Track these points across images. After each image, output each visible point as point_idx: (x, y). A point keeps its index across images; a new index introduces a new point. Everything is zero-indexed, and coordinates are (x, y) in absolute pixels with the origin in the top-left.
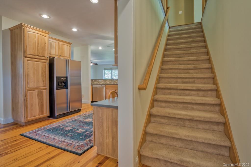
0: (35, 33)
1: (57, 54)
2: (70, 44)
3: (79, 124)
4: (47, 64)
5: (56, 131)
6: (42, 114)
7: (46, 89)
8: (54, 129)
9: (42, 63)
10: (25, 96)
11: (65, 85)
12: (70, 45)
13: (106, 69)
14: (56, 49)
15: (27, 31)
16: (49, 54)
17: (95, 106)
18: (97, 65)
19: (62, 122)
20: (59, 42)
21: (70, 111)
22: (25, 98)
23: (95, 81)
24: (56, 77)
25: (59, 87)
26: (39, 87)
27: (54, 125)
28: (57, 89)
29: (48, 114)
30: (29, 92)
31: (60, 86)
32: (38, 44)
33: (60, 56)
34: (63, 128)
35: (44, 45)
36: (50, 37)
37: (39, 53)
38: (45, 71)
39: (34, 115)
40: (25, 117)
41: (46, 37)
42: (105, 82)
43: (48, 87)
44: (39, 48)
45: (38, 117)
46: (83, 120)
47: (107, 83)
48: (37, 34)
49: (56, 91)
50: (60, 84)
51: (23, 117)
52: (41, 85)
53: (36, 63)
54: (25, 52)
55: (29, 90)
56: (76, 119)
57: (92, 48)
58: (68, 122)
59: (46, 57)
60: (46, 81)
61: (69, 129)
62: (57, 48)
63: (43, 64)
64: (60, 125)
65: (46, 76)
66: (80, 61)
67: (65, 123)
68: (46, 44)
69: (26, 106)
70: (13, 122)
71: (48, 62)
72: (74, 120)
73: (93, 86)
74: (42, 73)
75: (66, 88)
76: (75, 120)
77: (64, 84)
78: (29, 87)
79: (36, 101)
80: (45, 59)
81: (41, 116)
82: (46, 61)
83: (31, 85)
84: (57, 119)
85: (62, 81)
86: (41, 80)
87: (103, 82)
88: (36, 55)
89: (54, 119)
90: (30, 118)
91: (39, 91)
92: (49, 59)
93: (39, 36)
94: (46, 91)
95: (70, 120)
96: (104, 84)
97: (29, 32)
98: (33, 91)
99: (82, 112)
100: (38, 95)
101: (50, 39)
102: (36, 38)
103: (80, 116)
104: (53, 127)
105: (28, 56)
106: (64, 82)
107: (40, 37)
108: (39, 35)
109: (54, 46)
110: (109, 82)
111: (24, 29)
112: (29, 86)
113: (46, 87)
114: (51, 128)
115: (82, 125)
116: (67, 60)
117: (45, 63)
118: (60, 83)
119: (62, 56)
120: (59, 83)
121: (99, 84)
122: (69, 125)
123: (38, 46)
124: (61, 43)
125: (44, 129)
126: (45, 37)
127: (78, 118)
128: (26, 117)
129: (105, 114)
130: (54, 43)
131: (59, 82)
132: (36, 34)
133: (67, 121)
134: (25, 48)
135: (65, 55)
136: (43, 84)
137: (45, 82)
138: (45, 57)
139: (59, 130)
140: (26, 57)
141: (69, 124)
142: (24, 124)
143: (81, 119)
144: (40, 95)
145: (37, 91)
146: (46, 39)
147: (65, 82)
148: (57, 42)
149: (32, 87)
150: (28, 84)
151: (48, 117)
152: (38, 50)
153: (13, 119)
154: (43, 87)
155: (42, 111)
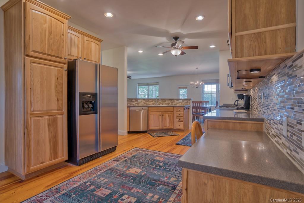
0: (45, 14)
1: (80, 56)
2: (100, 41)
3: (120, 180)
4: (65, 70)
5: (81, 198)
6: (55, 158)
7: (62, 114)
8: (77, 191)
9: (56, 68)
10: (27, 126)
11: (93, 108)
12: (100, 43)
13: (140, 85)
14: (78, 48)
15: (31, 9)
16: (68, 54)
17: (191, 169)
18: (130, 78)
19: (89, 174)
20: (84, 37)
21: (101, 151)
22: (26, 131)
23: (132, 101)
24: (79, 93)
25: (83, 110)
26: (51, 110)
27: (75, 182)
28: (80, 114)
29: (65, 157)
30: (33, 119)
31: (85, 109)
32: (50, 34)
33: (85, 59)
34: (93, 190)
35: (60, 36)
36: (69, 28)
37: (52, 51)
38: (61, 82)
39: (41, 162)
40: (24, 164)
41: (64, 24)
42: (146, 102)
43: (65, 110)
44: (52, 41)
45: (48, 163)
46: (125, 169)
47: (149, 104)
48: (48, 17)
49: (78, 117)
50: (86, 106)
51: (22, 164)
52: (54, 106)
53: (47, 68)
54: (26, 46)
55: (33, 115)
56: (112, 166)
57: (129, 51)
58: (99, 175)
59: (64, 59)
60: (62, 100)
61: (104, 193)
62: (80, 47)
63: (58, 70)
64: (86, 183)
65: (62, 92)
66: (116, 68)
67: (94, 176)
68: (63, 35)
69: (27, 145)
70: (7, 170)
71: (66, 67)
72: (109, 169)
73: (131, 108)
74: (56, 86)
75: (95, 112)
76: (111, 170)
77: (92, 106)
78: (33, 111)
79: (45, 135)
80: (61, 61)
81: (54, 161)
82: (63, 66)
83: (38, 107)
84: (79, 165)
85: (88, 100)
86: (54, 98)
87: (143, 103)
88: (46, 53)
89: (75, 166)
90: (34, 167)
91: (51, 117)
92: (68, 63)
93: (51, 20)
94: (63, 117)
95: (101, 169)
96: (145, 105)
97: (34, 11)
98: (40, 118)
99: (118, 152)
100: (49, 125)
101: (69, 31)
102: (46, 23)
103: (117, 160)
104: (75, 186)
105: (31, 53)
106: (91, 103)
107: (53, 23)
108: (52, 18)
109: (76, 42)
110: (152, 103)
111: (25, 3)
112: (32, 108)
113: (63, 110)
114: (70, 189)
115: (126, 183)
116: (96, 66)
117: (62, 69)
118: (85, 103)
119: (88, 60)
120: (83, 104)
121: (137, 105)
122: (102, 182)
123: (50, 39)
124: (86, 38)
125: (57, 192)
126: (62, 23)
127: (115, 164)
128: (28, 166)
129: (227, 197)
130: (76, 38)
131: (83, 102)
132: (46, 17)
133: (97, 172)
134: (27, 38)
135: (93, 59)
136: (58, 104)
137: (60, 102)
138: (61, 58)
139: (86, 196)
140: (28, 56)
141: (102, 179)
142: (24, 178)
143: (120, 167)
144: (53, 124)
145: (47, 117)
146: (63, 26)
147: (93, 102)
148: (80, 36)
149: (38, 111)
150: (31, 105)
151: (66, 161)
152: (49, 45)
153: (7, 166)
154: (58, 110)
155: (55, 153)
